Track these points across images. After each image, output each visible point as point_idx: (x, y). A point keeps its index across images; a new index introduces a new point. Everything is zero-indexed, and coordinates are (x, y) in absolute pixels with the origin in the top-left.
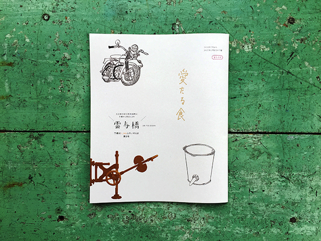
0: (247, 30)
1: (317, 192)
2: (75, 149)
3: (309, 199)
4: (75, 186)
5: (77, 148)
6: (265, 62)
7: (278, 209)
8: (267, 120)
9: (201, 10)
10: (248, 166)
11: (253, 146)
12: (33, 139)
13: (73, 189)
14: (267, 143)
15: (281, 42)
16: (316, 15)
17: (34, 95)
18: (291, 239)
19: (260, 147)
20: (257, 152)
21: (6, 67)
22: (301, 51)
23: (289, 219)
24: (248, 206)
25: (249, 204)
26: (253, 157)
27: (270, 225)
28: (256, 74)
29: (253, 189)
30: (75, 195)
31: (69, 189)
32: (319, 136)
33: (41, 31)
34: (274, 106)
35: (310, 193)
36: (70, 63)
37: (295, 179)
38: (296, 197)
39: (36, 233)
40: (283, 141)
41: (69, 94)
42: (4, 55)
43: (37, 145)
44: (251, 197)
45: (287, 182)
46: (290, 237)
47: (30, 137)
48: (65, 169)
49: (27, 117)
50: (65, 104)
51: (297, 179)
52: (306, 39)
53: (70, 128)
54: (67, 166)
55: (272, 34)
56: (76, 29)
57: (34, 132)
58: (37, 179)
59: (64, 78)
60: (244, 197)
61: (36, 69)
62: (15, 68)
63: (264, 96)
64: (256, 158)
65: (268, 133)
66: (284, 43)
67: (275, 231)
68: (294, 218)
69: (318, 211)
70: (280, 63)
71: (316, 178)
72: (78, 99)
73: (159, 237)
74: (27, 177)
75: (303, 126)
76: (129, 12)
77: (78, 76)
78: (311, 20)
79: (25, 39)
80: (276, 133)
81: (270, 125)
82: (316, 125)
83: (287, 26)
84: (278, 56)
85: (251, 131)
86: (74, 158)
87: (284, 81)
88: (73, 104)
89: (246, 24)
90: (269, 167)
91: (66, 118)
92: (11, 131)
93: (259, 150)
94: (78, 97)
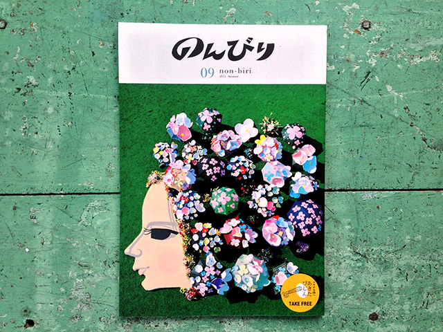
1: (407, 275)
2: (48, 220)
3: (396, 285)
4: (49, 275)
5: (51, 219)
7: (352, 301)
8: (333, 171)
9: (233, 10)
13: (45, 280)
14: (333, 205)
15: (352, 56)
16: (402, 17)
22: (382, 70)
23: (368, 315)
27: (340, 325)
30: (49, 289)
32: (408, 192)
34: (342, 151)
35: (398, 276)
36: (37, 91)
37: (375, 256)
38: (378, 282)
40: (356, 201)
41: (37, 138)
45: (363, 262)
48: (34, 250)
50: (30, 154)
51: (378, 256)
52: (388, 51)
53: (38, 189)
55: (337, 45)
56: (45, 41)
59: (28, 114)
63: (328, 136)
65: (335, 190)
66: (357, 58)
68: (375, 314)
69: (409, 303)
70: (351, 87)
71: (405, 255)
72: (50, 146)
75: (384, 179)
76: (125, 14)
77: (50, 110)
78: (394, 24)
80: (347, 190)
81: (337, 178)
83: (360, 34)
84: (347, 78)
86: (47, 233)
87: (356, 114)
88: (42, 153)
90: (337, 240)
91: (32, 175)
94: (51, 142)
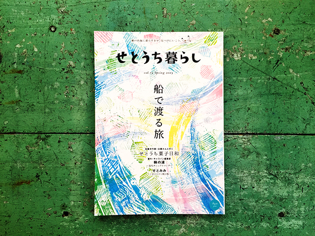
0: (236, 40)
1: (303, 188)
2: (79, 149)
3: (295, 195)
4: (79, 183)
5: (81, 149)
6: (253, 69)
7: (267, 204)
8: (255, 122)
9: (194, 22)
10: (238, 164)
11: (243, 146)
12: (40, 140)
13: (76, 187)
14: (256, 143)
15: (267, 51)
16: (299, 26)
17: (41, 100)
18: (280, 233)
19: (250, 146)
20: (247, 151)
21: (16, 75)
22: (286, 59)
23: (278, 214)
24: (240, 201)
25: (240, 200)
26: (243, 156)
27: (260, 220)
28: (245, 81)
29: (244, 186)
30: (79, 193)
31: (73, 187)
32: (303, 136)
33: (49, 42)
34: (261, 109)
35: (297, 189)
36: (75, 71)
37: (282, 176)
38: (284, 193)
39: (42, 227)
40: (270, 141)
41: (74, 99)
42: (14, 63)
43: (44, 146)
44: (242, 194)
45: (275, 180)
46: (278, 230)
47: (38, 138)
48: (70, 168)
49: (35, 120)
50: (70, 109)
51: (284, 176)
52: (290, 48)
53: (74, 130)
54: (72, 165)
55: (259, 43)
56: (80, 40)
57: (41, 134)
58: (44, 177)
59: (69, 84)
60: (236, 193)
61: (43, 76)
62: (24, 76)
63: (252, 100)
64: (246, 157)
65: (257, 134)
66: (270, 52)
67: (264, 225)
68: (282, 213)
69: (304, 206)
70: (267, 70)
71: (301, 176)
72: (82, 104)
73: (157, 231)
74: (35, 175)
75: (288, 127)
76: (128, 24)
77: (82, 83)
78: (294, 31)
79: (33, 49)
80: (264, 134)
81: (258, 127)
82: (301, 127)
83: (273, 37)
84: (265, 64)
85: (241, 132)
86: (78, 157)
87: (270, 86)
88: (77, 108)
89: (235, 34)
90: (258, 165)
91: (70, 121)
92: (20, 133)
93: (249, 150)
94: (82, 102)
